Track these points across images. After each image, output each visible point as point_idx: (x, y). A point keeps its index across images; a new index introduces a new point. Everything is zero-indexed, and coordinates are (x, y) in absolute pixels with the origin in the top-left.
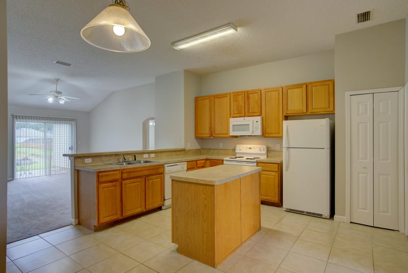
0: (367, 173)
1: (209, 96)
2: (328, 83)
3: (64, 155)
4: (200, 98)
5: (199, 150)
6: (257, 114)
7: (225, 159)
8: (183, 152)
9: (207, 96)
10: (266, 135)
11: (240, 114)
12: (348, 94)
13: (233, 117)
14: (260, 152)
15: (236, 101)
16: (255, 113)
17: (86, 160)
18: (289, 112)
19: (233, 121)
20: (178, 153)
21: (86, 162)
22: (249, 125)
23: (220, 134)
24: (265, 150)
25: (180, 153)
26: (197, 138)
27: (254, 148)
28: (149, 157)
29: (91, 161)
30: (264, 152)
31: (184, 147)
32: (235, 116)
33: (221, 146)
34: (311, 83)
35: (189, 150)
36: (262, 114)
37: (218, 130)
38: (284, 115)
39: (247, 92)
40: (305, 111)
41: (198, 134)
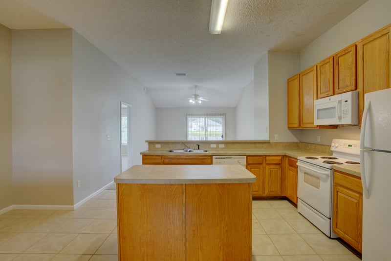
1: (298, 75)
3: (146, 141)
5: (297, 143)
7: (299, 158)
8: (265, 145)
11: (328, 93)
15: (323, 74)
20: (257, 145)
21: (156, 147)
22: (335, 107)
23: (308, 123)
25: (260, 145)
26: (289, 128)
27: (355, 145)
28: (218, 147)
29: (160, 147)
31: (268, 140)
35: (276, 144)
36: (358, 87)
37: (305, 119)
39: (336, 55)
41: (290, 124)
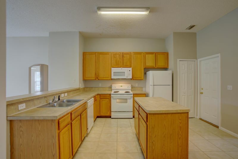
0: (185, 95)
1: (96, 53)
2: (165, 54)
4: (88, 53)
5: (84, 88)
6: (129, 66)
7: (111, 93)
9: (94, 52)
10: (134, 79)
11: (118, 66)
12: (178, 60)
13: (113, 67)
14: (128, 88)
15: (115, 58)
16: (128, 65)
17: (20, 106)
18: (146, 67)
19: (114, 70)
20: (77, 91)
21: (20, 109)
22: (124, 72)
23: (104, 78)
24: (131, 87)
26: (84, 80)
27: (124, 86)
29: (24, 107)
30: (130, 88)
32: (114, 66)
33: (100, 85)
34: (157, 53)
35: (81, 89)
36: (132, 66)
37: (102, 75)
38: (144, 68)
39: (123, 53)
40: (155, 67)
41: (86, 77)
